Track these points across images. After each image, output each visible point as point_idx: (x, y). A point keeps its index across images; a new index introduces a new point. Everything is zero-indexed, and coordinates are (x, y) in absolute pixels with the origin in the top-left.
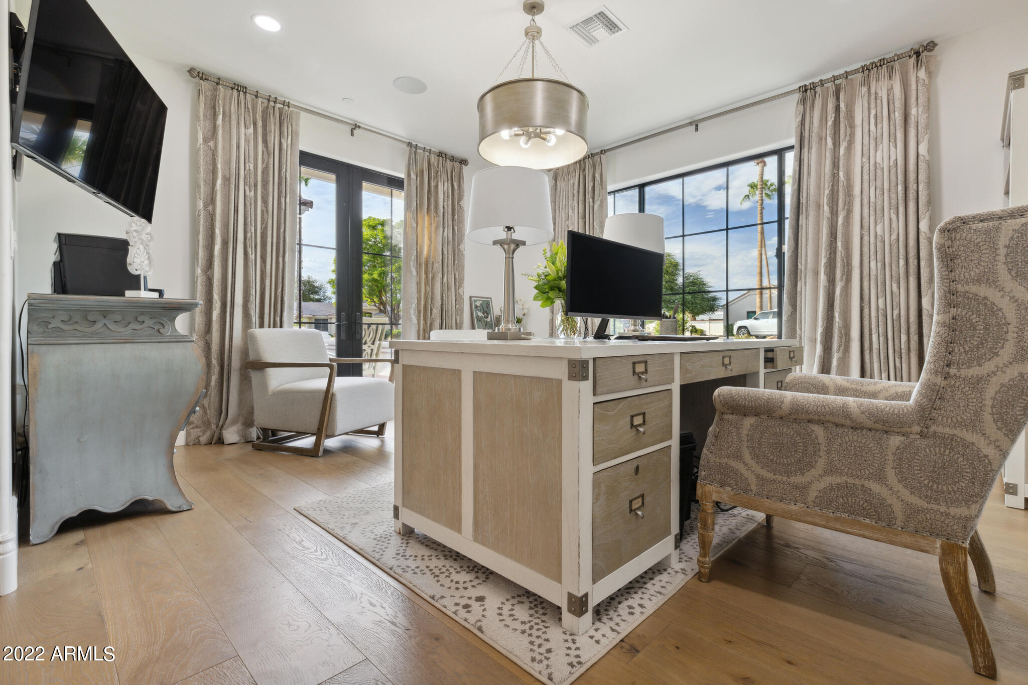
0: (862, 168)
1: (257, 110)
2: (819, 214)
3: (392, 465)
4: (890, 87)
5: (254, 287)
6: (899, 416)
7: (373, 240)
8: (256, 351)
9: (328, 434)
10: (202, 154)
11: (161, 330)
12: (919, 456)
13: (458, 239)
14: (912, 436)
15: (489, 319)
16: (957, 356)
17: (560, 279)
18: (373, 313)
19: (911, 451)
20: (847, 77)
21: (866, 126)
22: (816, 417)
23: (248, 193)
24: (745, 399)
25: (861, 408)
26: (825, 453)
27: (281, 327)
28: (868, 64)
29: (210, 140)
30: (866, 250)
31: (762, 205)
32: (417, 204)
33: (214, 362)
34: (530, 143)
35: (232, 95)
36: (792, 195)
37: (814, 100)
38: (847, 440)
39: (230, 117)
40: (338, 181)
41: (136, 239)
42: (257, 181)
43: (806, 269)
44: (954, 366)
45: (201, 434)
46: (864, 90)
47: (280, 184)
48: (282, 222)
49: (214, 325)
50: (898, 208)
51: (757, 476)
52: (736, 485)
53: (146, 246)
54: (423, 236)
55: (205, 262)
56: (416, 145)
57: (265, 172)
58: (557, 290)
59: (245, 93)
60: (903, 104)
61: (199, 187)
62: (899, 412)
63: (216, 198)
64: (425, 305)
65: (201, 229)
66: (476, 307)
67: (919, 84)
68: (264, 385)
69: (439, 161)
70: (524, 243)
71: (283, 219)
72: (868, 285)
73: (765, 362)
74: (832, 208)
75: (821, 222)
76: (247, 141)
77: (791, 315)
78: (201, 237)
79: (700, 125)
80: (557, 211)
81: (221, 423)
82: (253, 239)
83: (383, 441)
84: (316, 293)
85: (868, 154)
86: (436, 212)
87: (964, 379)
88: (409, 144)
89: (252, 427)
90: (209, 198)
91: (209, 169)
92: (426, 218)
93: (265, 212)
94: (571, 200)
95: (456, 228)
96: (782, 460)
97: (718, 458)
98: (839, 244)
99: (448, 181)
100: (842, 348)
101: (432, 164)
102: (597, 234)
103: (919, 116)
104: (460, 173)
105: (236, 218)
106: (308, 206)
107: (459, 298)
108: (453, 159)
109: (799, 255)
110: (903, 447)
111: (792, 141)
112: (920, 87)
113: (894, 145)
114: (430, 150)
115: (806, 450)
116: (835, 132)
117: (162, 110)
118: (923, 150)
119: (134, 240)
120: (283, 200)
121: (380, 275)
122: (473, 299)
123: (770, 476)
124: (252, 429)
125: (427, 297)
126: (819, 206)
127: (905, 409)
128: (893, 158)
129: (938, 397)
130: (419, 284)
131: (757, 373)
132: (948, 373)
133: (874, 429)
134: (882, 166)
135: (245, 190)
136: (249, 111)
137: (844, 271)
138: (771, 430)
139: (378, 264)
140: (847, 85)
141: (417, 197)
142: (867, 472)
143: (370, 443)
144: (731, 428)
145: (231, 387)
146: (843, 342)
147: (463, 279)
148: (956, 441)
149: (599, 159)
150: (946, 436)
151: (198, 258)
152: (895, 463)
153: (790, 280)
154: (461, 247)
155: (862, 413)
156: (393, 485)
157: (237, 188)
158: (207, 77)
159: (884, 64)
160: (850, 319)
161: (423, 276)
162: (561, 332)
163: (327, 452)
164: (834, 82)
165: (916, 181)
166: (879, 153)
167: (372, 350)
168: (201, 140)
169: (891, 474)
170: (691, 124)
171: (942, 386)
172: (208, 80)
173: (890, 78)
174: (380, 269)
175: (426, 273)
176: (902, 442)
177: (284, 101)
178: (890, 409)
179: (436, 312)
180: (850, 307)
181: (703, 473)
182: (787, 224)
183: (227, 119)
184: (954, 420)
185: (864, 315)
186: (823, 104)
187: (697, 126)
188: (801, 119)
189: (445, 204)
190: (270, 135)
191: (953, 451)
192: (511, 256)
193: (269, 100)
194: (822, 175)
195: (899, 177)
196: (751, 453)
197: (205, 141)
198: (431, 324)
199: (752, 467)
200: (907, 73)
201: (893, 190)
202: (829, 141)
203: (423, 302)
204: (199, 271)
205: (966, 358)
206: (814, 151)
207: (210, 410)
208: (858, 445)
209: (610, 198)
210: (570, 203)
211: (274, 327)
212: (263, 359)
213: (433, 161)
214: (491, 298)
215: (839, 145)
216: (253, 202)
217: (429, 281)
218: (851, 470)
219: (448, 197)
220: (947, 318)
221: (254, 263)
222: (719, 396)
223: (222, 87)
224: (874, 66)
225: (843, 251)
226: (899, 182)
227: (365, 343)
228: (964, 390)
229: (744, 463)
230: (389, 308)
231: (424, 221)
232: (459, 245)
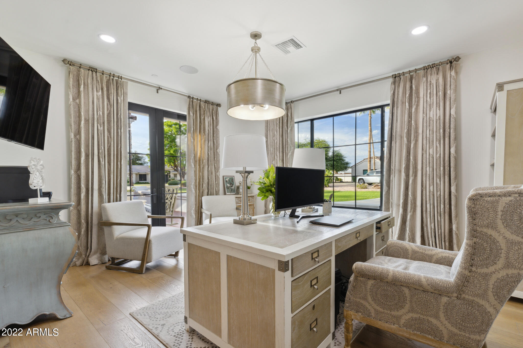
0: (423, 119)
1: (103, 82)
2: (402, 142)
3: (183, 279)
4: (437, 79)
5: (104, 179)
6: (447, 288)
7: (170, 133)
8: (107, 216)
9: (147, 261)
10: (72, 107)
11: (50, 220)
12: (456, 308)
13: (216, 146)
14: (453, 298)
15: (233, 188)
16: (476, 262)
17: (271, 186)
18: (171, 171)
19: (452, 306)
20: (416, 72)
21: (425, 98)
22: (405, 284)
23: (99, 128)
24: (369, 271)
25: (428, 282)
26: (409, 302)
27: (120, 201)
28: (426, 66)
29: (77, 99)
30: (424, 161)
31: (371, 116)
32: (194, 129)
33: (83, 221)
34: (255, 108)
35: (89, 73)
36: (389, 131)
37: (399, 83)
38: (420, 296)
39: (88, 86)
40: (150, 116)
41: (34, 170)
42: (104, 121)
43: (395, 169)
44: (474, 266)
45: (77, 260)
46: (425, 79)
47: (117, 122)
48: (119, 142)
49: (82, 201)
50: (440, 140)
51: (375, 310)
52: (364, 312)
53: (40, 172)
54: (197, 146)
55: (76, 167)
56: (193, 97)
57: (109, 115)
58: (270, 192)
59: (96, 72)
60: (444, 88)
61: (71, 126)
62: (446, 286)
63: (81, 131)
64: (199, 182)
65: (73, 149)
66: (226, 181)
67: (451, 78)
68: (111, 234)
69: (205, 105)
70: (252, 172)
71: (120, 141)
72: (425, 179)
73: (376, 229)
74: (408, 138)
75: (403, 146)
76: (98, 99)
77: (387, 191)
78: (73, 153)
79: (342, 91)
80: (268, 131)
81: (88, 254)
82: (103, 153)
83: (178, 261)
84: (140, 160)
85: (426, 113)
86: (204, 132)
87: (479, 273)
88: (189, 97)
89: (105, 255)
90: (77, 131)
91: (77, 115)
92: (199, 136)
93: (109, 137)
94: (276, 126)
95: (215, 141)
96: (387, 303)
97: (355, 298)
98: (411, 158)
99: (210, 116)
100: (412, 210)
101: (202, 107)
102: (289, 166)
103: (451, 95)
104: (217, 111)
105: (93, 142)
106: (134, 119)
107: (217, 178)
108: (213, 104)
109: (392, 161)
110: (448, 303)
111: (389, 102)
112: (452, 80)
113: (439, 109)
114: (200, 99)
115: (400, 299)
116: (410, 100)
117: (47, 86)
118: (453, 112)
119: (33, 170)
120: (119, 131)
121: (174, 151)
122: (225, 177)
123: (381, 310)
124: (106, 256)
125: (200, 178)
126: (401, 137)
127: (450, 284)
128: (438, 115)
129: (466, 281)
130: (195, 172)
131: (372, 236)
132: (471, 270)
133: (434, 293)
134: (433, 119)
135: (97, 126)
136: (98, 82)
137: (413, 171)
138: (382, 288)
139: (173, 145)
140: (416, 76)
141: (194, 125)
142: (430, 313)
143: (171, 262)
144: (361, 285)
145: (93, 233)
146: (413, 207)
147: (219, 168)
148: (475, 303)
149: (290, 105)
150: (470, 300)
151: (72, 165)
152: (444, 311)
153: (387, 174)
154: (218, 150)
155: (428, 285)
156: (184, 294)
157: (93, 125)
158: (74, 64)
159: (434, 66)
160: (416, 195)
161: (198, 167)
162: (272, 213)
163: (148, 269)
164: (410, 74)
165: (449, 128)
166: (431, 112)
167: (171, 202)
168: (71, 100)
169: (442, 315)
170: (337, 90)
171: (468, 275)
172: (74, 65)
173: (437, 74)
174: (174, 148)
175: (199, 165)
176: (448, 301)
177: (119, 76)
178: (442, 284)
179: (205, 186)
180: (417, 189)
181: (347, 304)
182: (386, 144)
183: (86, 87)
184: (474, 293)
185: (423, 194)
186: (404, 85)
187: (340, 91)
188: (393, 92)
189: (209, 128)
190: (111, 95)
191: (473, 307)
192: (246, 179)
193: (110, 76)
194: (403, 122)
195: (441, 125)
196: (372, 298)
197: (74, 99)
198: (202, 192)
199: (372, 305)
200: (445, 71)
201: (438, 132)
202: (407, 104)
203: (198, 181)
204: (72, 172)
205: (480, 264)
206: (399, 109)
207: (81, 247)
208: (426, 300)
209: (296, 125)
210: (275, 128)
211: (116, 201)
212: (111, 220)
213: (202, 105)
214: (234, 176)
215: (412, 106)
216: (102, 133)
217: (201, 170)
218: (422, 312)
219: (210, 125)
220: (471, 243)
221: (104, 166)
222: (356, 268)
223: (83, 69)
224: (429, 67)
225: (413, 161)
226: (441, 128)
227: (167, 199)
228: (479, 279)
229: (368, 302)
230: (179, 169)
231: (198, 138)
232: (217, 149)
